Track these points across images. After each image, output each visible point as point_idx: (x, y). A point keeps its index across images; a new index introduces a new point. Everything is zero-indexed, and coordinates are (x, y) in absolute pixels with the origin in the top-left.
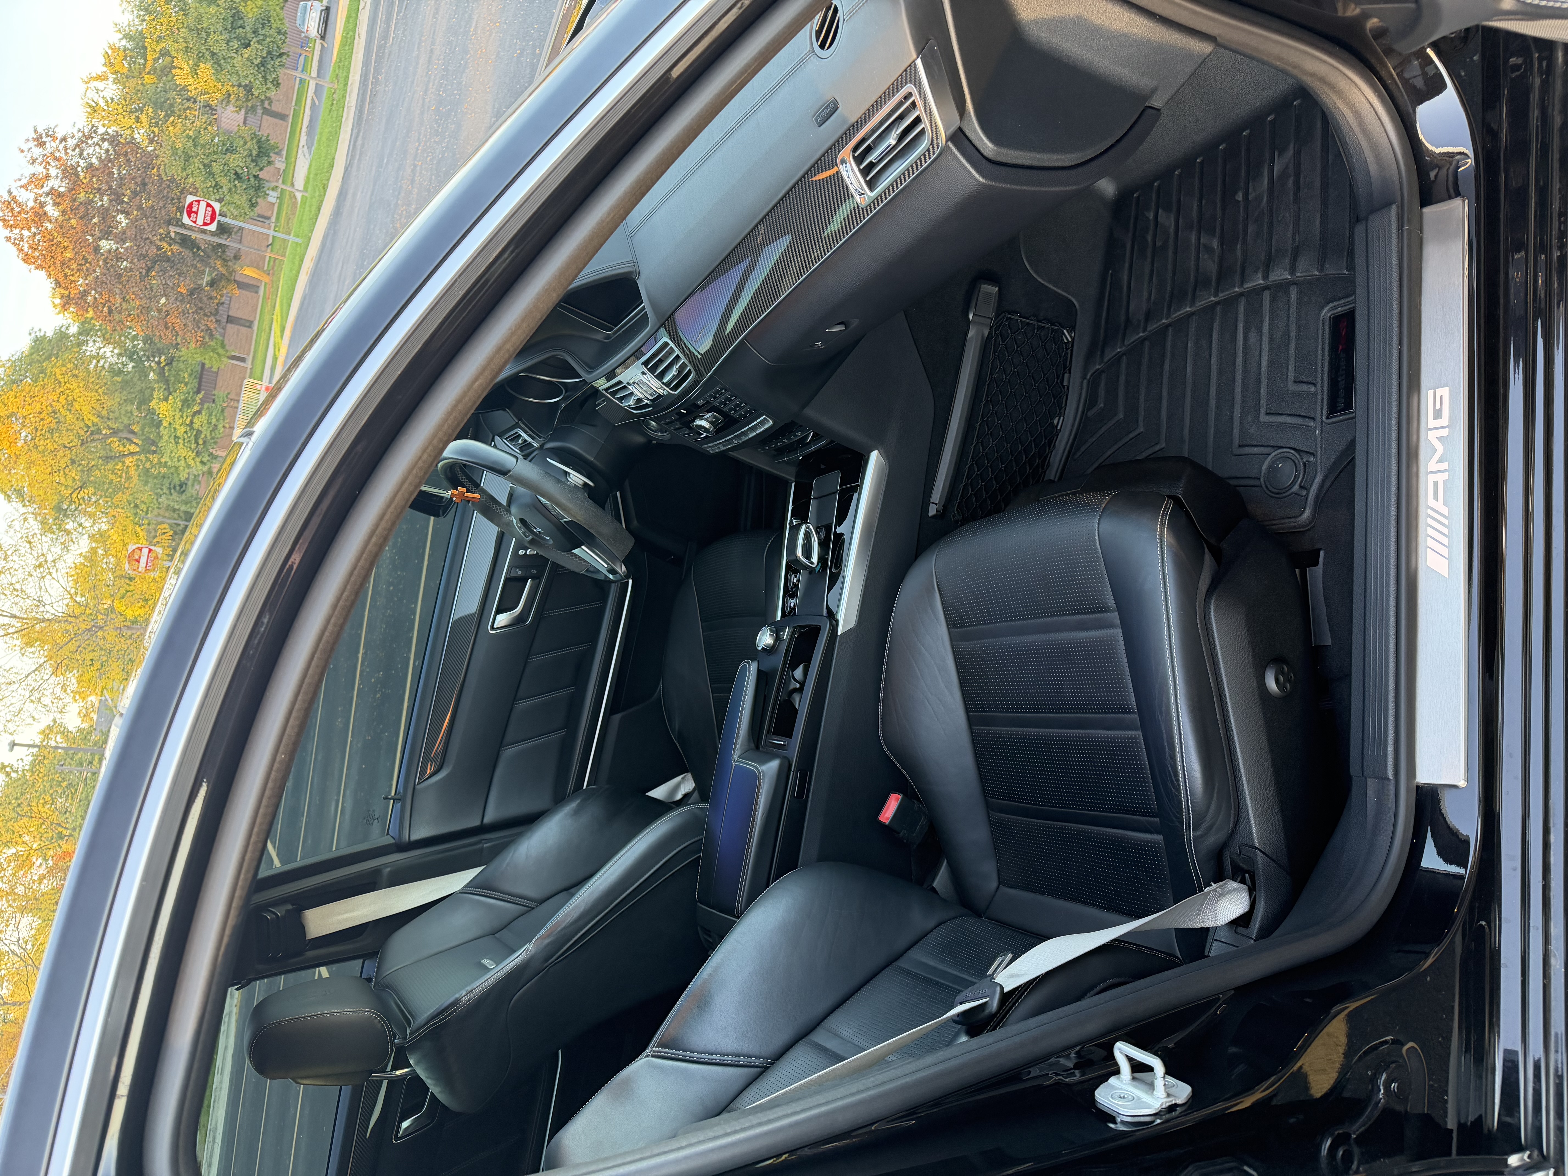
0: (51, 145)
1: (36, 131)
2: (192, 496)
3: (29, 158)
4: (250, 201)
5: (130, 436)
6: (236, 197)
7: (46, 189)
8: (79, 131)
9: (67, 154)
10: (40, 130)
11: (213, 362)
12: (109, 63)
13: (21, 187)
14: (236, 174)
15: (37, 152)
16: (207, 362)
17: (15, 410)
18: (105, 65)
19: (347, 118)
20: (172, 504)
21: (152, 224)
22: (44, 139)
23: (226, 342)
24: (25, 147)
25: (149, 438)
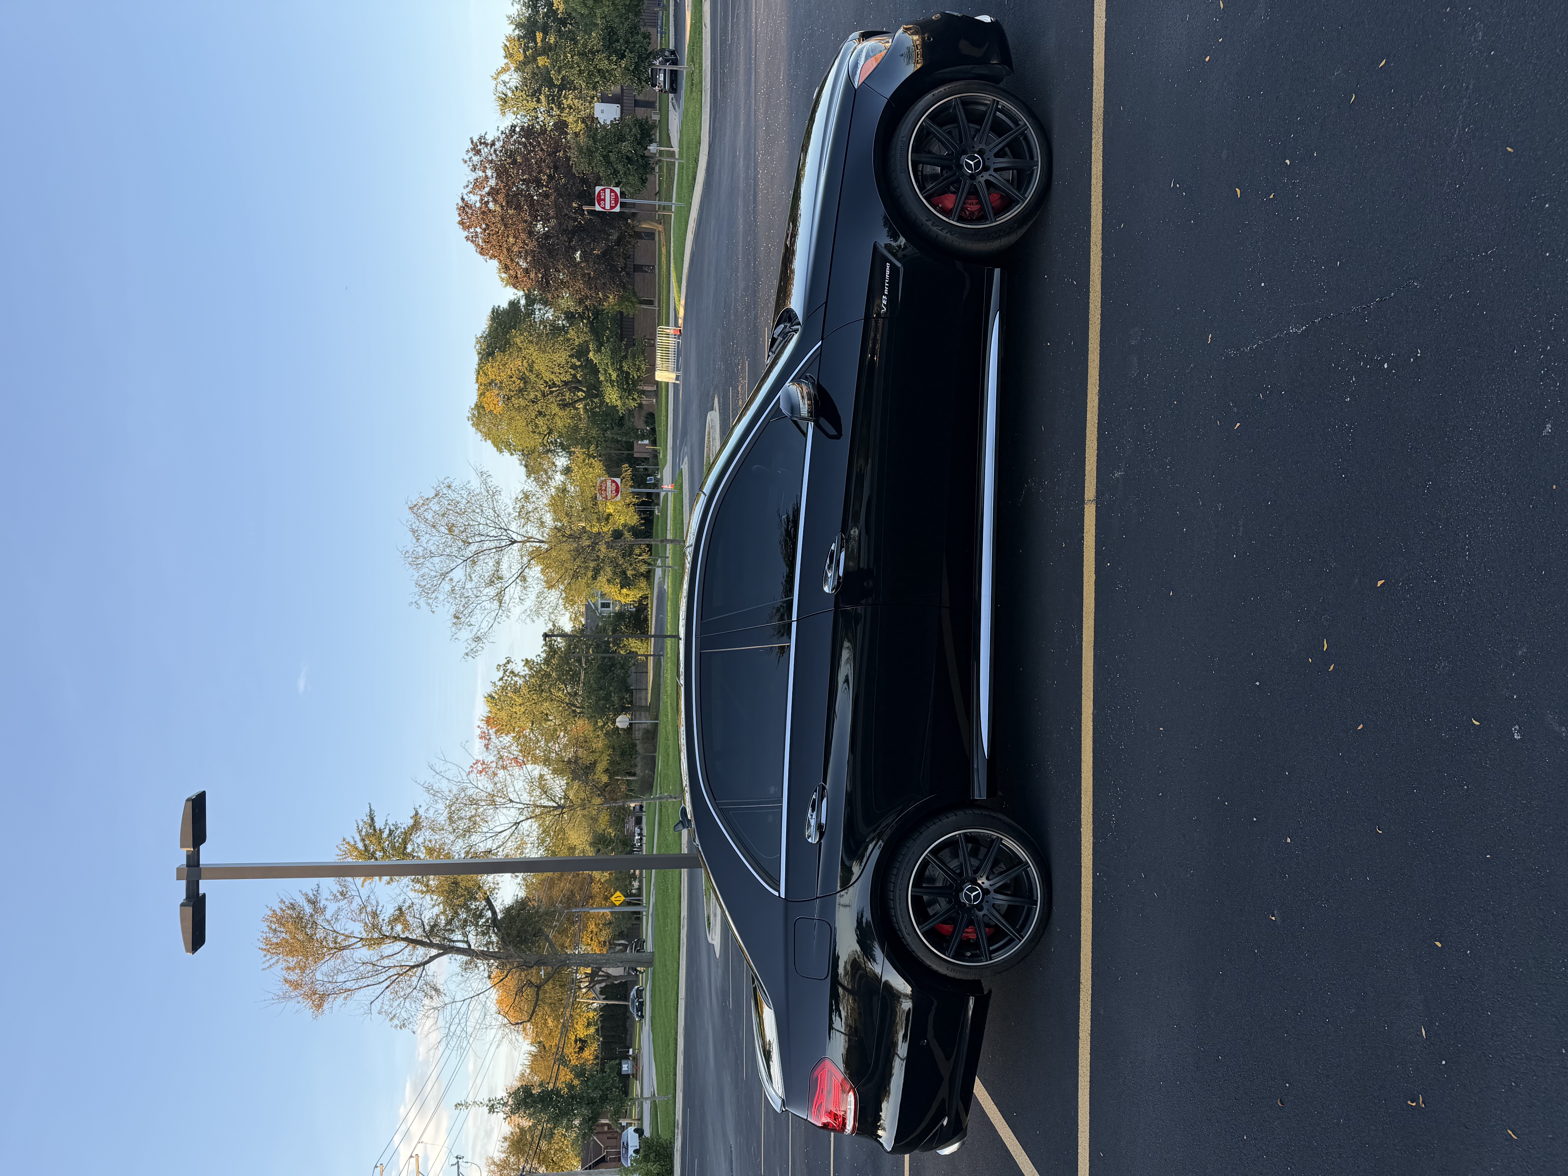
0: (485, 151)
1: (472, 142)
2: (629, 428)
3: (471, 167)
4: (642, 179)
5: (577, 385)
6: (631, 178)
7: (487, 189)
8: (502, 133)
9: (497, 155)
10: (475, 140)
11: (628, 310)
12: (509, 55)
13: (471, 192)
14: (628, 158)
15: (476, 159)
16: (624, 311)
17: (494, 377)
18: (506, 57)
19: (705, 101)
20: (616, 437)
21: (567, 201)
22: (479, 147)
23: (636, 290)
24: (467, 158)
25: (591, 383)
